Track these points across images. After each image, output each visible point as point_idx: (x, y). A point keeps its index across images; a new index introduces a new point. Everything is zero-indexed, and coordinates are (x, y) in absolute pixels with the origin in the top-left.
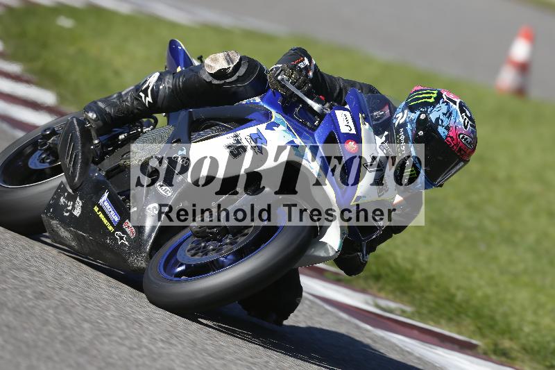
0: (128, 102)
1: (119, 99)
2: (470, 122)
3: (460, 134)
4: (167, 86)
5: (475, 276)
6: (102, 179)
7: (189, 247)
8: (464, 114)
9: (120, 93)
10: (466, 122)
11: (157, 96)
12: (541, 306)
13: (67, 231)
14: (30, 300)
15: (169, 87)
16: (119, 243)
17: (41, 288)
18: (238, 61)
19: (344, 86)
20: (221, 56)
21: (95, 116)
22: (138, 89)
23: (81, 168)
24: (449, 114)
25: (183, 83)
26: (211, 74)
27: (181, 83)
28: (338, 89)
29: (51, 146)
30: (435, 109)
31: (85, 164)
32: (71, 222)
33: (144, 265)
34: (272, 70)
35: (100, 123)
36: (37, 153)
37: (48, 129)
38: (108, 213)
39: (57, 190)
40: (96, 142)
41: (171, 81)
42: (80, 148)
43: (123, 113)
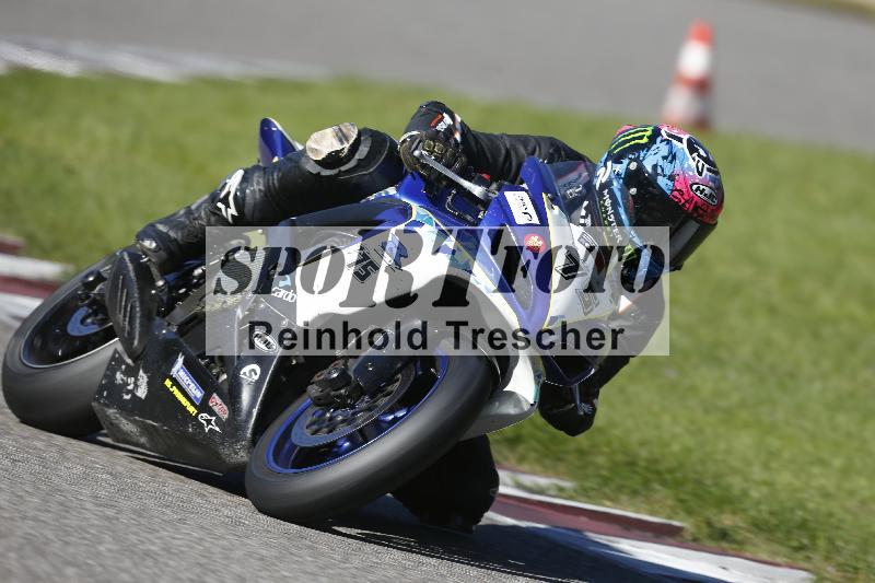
0: (201, 219)
1: (188, 218)
2: (706, 166)
4: (256, 187)
5: (666, 419)
6: (172, 337)
7: (308, 422)
8: (695, 155)
9: (189, 207)
10: (700, 165)
11: (244, 205)
12: (774, 454)
13: (131, 421)
15: (260, 191)
16: (207, 430)
18: (355, 136)
19: (511, 145)
20: (329, 132)
21: (154, 245)
22: (214, 198)
23: (141, 325)
24: (671, 157)
25: (280, 180)
26: (317, 162)
27: (276, 182)
28: (503, 152)
29: (98, 298)
30: (650, 152)
31: (147, 318)
32: (135, 408)
33: (246, 459)
34: (404, 141)
35: (163, 254)
36: (78, 312)
37: (91, 274)
38: (185, 386)
39: (110, 363)
40: (160, 283)
41: (261, 181)
42: (136, 295)
43: (197, 237)
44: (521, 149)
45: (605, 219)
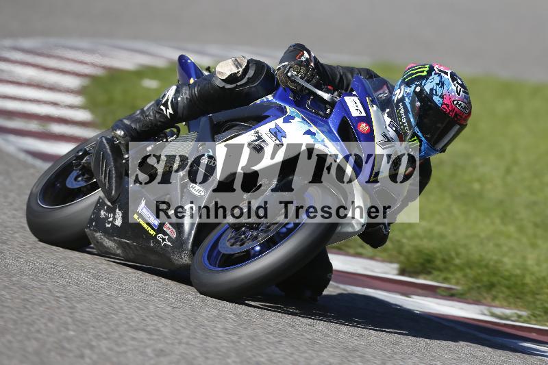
0: (151, 116)
1: (142, 115)
2: (462, 89)
3: (454, 101)
4: (185, 97)
8: (455, 82)
9: (143, 109)
10: (459, 89)
11: (177, 108)
13: (112, 240)
14: (151, 358)
15: (187, 98)
16: (163, 245)
17: (160, 346)
18: (246, 64)
19: (343, 72)
20: (229, 62)
21: (123, 133)
22: (158, 103)
23: (116, 181)
24: (441, 84)
25: (199, 92)
26: (222, 80)
27: (196, 93)
29: (85, 165)
30: (428, 81)
31: (119, 178)
32: (114, 232)
33: (188, 262)
35: (128, 138)
36: (73, 174)
39: (96, 205)
40: (127, 156)
41: (187, 92)
42: (112, 164)
43: (148, 127)
44: (350, 76)
45: (401, 121)
